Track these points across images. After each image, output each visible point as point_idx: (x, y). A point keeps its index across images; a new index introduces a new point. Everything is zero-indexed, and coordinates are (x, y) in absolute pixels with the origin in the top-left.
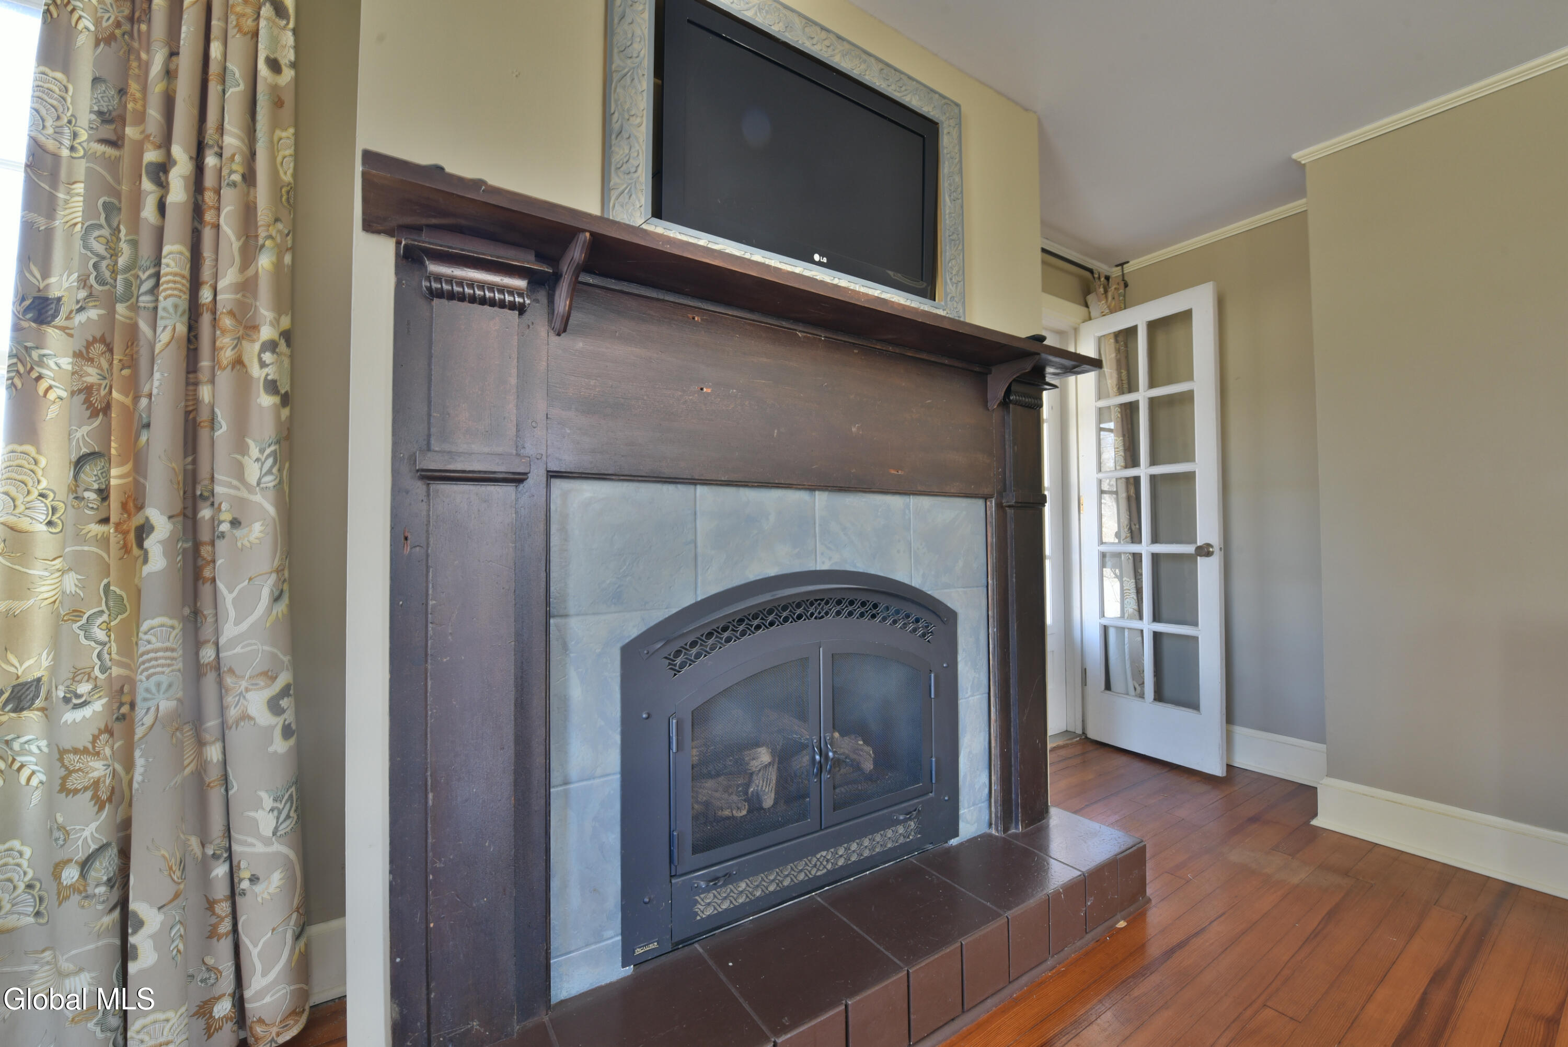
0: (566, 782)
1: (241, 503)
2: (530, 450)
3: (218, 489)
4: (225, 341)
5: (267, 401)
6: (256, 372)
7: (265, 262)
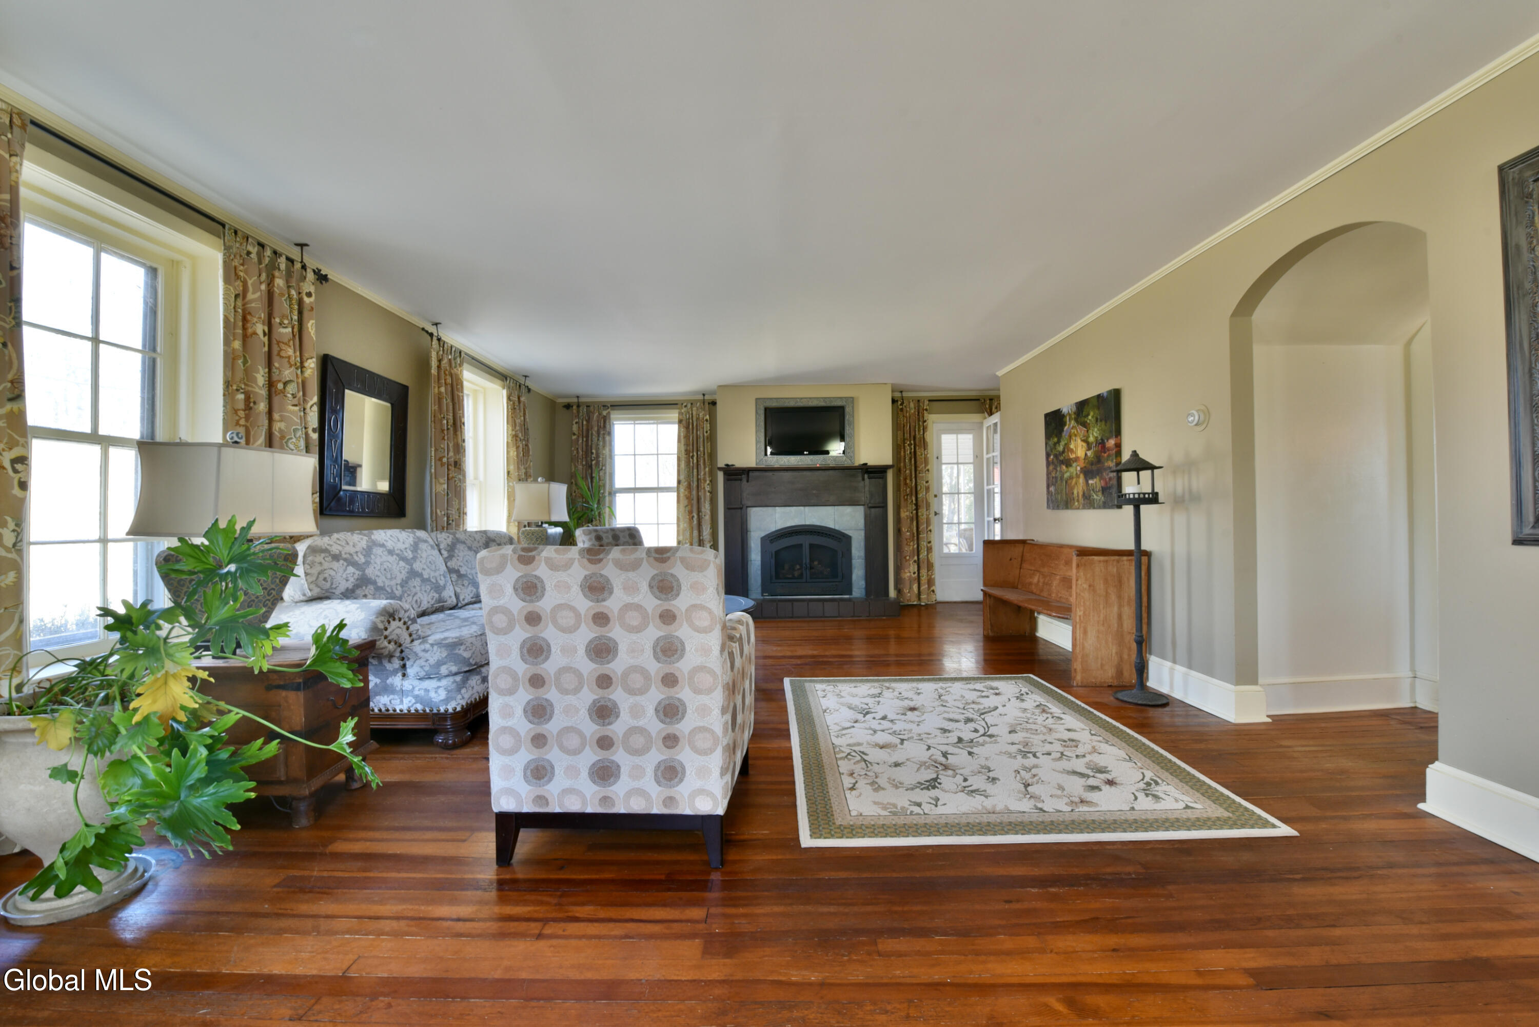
0: (751, 561)
1: (705, 512)
2: (743, 503)
3: (702, 510)
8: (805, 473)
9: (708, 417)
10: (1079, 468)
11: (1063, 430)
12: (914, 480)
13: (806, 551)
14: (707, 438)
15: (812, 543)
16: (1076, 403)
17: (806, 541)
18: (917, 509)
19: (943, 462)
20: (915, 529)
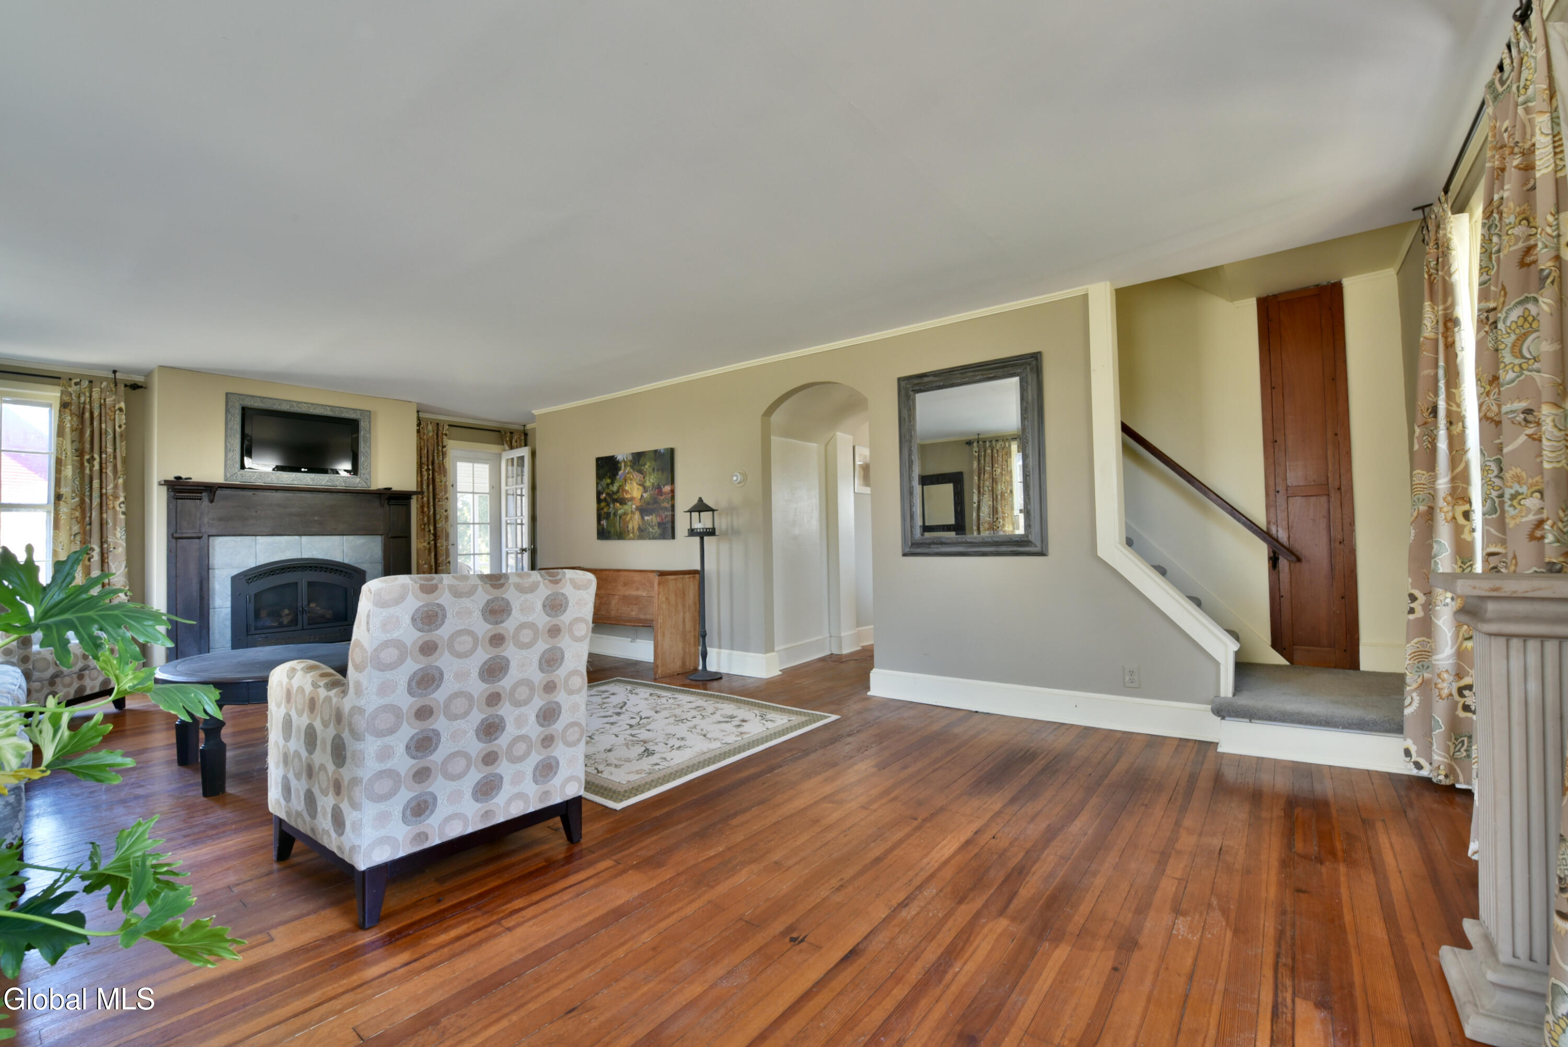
0: (214, 608)
1: (115, 543)
2: (203, 530)
3: (109, 540)
4: (110, 503)
5: (123, 517)
6: (118, 508)
7: (121, 481)
8: (304, 495)
9: (122, 405)
10: (634, 507)
11: (617, 474)
12: (432, 508)
13: (303, 588)
14: (121, 436)
15: (310, 580)
16: (633, 454)
17: (302, 579)
18: (435, 540)
19: (458, 490)
20: (433, 560)
